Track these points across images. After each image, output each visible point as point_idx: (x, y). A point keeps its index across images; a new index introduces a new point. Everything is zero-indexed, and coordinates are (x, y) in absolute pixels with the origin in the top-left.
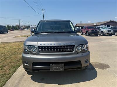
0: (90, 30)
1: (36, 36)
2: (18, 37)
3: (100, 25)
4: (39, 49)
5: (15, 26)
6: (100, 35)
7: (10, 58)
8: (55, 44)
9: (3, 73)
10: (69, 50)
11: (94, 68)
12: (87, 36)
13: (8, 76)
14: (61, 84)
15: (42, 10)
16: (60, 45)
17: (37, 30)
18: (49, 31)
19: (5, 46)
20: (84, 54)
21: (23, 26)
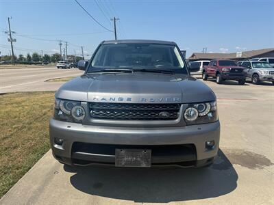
0: (225, 69)
1: (90, 79)
2: (56, 81)
3: (251, 58)
4: (90, 109)
5: (50, 54)
6: (251, 82)
7: (29, 129)
8: (129, 99)
9: (8, 163)
10: (164, 114)
11: (232, 165)
12: (218, 83)
13: (17, 171)
14: (142, 202)
15: (111, 20)
16: (144, 102)
17: (93, 65)
18: (120, 67)
19: (24, 101)
20: (204, 128)
21: (68, 56)
